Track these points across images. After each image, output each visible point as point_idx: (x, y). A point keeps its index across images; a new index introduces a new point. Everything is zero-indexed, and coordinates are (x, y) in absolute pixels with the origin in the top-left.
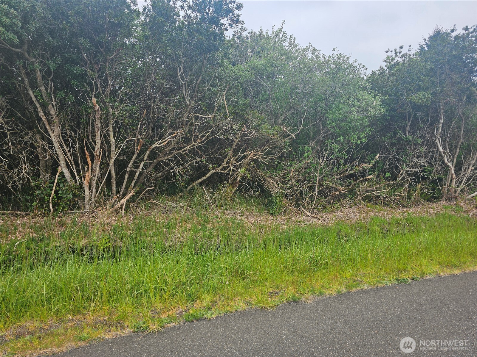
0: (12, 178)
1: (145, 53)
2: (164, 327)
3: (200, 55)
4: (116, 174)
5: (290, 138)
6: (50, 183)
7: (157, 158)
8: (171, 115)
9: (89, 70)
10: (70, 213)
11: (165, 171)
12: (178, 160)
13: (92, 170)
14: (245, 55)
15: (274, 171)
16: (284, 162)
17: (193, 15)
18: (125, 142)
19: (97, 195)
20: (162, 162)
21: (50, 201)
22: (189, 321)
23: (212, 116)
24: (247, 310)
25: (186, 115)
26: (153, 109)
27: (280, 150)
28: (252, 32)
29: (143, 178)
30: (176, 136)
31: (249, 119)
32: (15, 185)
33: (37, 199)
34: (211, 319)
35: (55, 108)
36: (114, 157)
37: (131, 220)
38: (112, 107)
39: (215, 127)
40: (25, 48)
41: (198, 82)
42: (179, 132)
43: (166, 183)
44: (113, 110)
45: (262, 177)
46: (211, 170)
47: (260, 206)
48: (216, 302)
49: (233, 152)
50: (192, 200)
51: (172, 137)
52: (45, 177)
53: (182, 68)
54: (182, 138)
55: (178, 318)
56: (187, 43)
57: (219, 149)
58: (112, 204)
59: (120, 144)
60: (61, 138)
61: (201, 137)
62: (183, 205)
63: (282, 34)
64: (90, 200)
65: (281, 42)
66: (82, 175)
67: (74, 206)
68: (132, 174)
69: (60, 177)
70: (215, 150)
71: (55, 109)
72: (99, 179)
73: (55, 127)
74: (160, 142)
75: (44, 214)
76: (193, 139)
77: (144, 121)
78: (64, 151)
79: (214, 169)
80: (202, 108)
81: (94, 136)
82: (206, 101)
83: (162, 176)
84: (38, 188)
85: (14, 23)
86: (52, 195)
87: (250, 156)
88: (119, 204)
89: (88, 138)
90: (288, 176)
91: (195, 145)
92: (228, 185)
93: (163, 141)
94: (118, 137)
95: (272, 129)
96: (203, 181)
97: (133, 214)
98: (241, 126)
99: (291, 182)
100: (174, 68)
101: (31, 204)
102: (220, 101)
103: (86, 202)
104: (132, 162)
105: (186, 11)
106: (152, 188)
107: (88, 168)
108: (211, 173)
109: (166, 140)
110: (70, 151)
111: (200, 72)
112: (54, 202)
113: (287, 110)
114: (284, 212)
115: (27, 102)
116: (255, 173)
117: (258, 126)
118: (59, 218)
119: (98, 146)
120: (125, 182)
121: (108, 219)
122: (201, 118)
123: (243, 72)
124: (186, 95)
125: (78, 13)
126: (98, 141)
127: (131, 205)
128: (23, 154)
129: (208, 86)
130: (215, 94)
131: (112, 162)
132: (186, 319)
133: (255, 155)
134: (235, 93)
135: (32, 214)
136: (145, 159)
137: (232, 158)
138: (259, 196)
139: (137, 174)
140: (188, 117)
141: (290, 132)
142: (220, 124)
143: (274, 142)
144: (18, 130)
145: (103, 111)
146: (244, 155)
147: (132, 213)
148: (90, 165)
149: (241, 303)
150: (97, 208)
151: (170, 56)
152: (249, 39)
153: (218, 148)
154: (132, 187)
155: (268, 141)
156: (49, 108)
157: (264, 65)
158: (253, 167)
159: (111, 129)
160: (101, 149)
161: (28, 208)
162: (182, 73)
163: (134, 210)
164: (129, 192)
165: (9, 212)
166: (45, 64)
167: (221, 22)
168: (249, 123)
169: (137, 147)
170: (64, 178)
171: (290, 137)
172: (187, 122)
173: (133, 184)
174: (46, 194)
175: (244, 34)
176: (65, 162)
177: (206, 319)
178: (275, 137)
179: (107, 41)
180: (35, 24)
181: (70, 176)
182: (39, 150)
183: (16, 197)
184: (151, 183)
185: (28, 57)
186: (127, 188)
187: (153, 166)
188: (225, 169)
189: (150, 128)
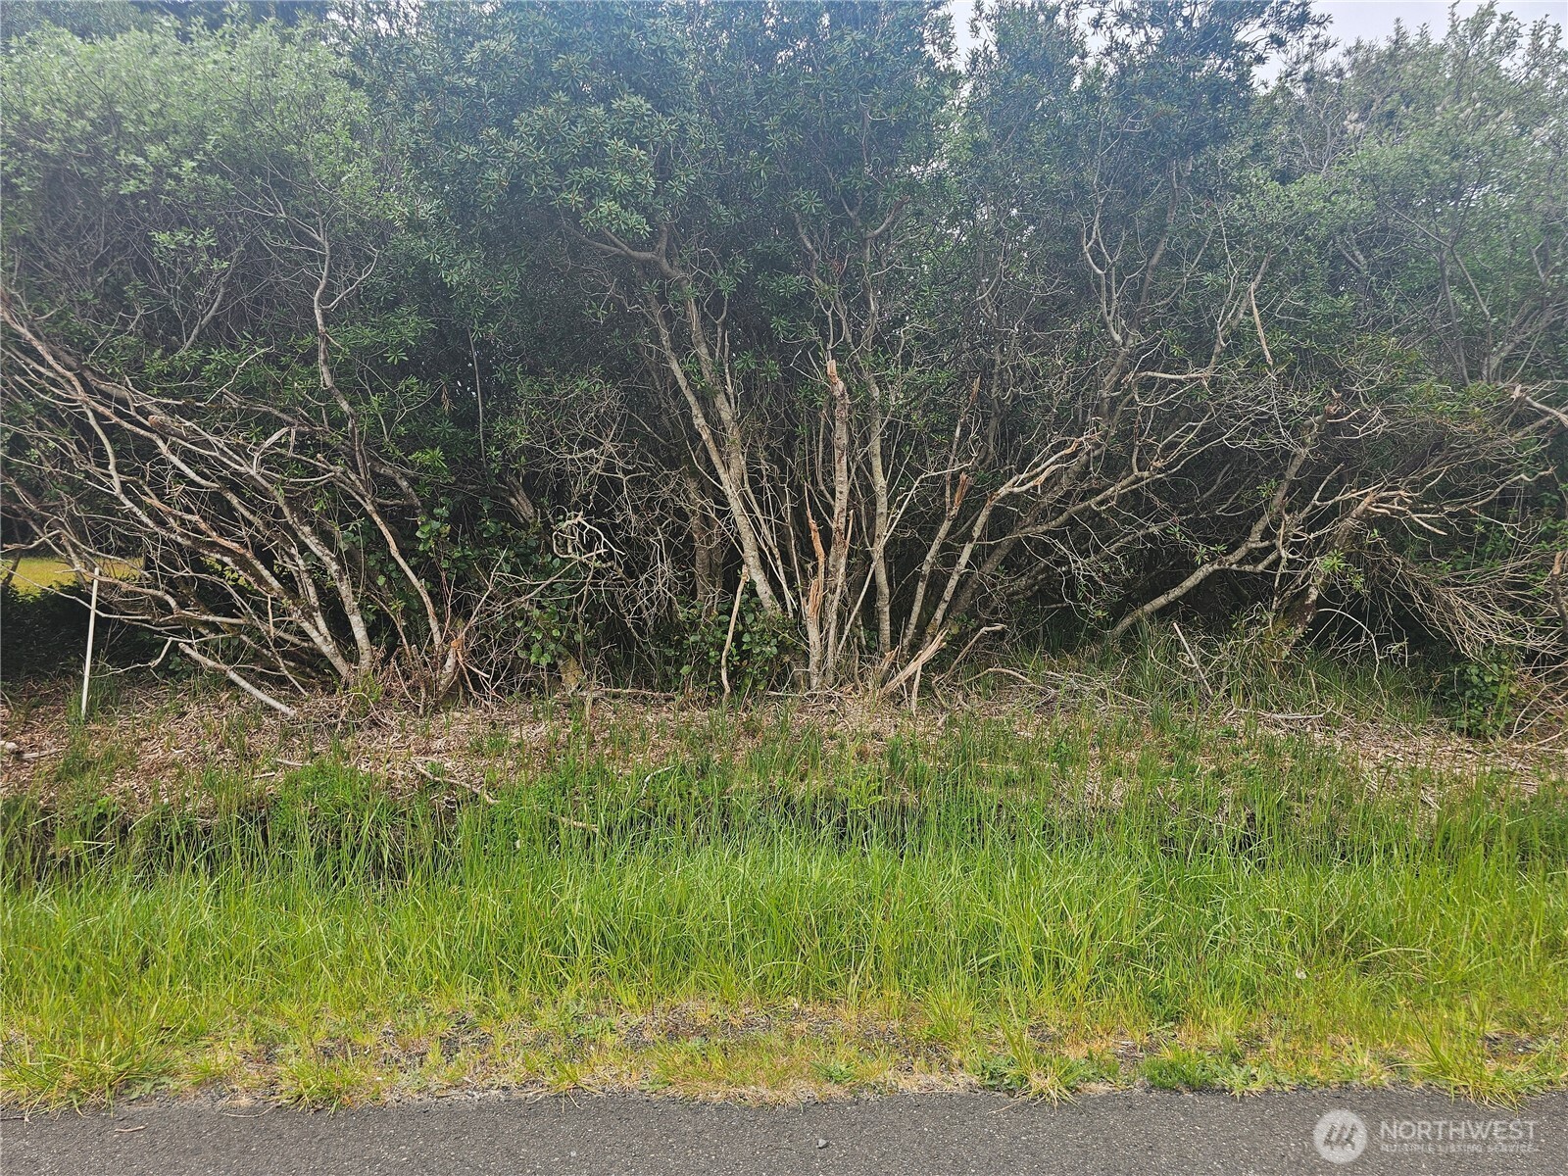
0: (634, 601)
1: (975, 200)
2: (1077, 1089)
3: (1161, 167)
4: (890, 584)
5: (1543, 429)
6: (721, 613)
7: (1012, 531)
8: (1057, 388)
9: (818, 281)
10: (769, 698)
11: (1038, 573)
12: (1082, 533)
13: (827, 573)
14: (1333, 135)
15: (1471, 558)
16: (1515, 521)
17: (1135, 41)
18: (916, 484)
19: (840, 648)
20: (1028, 539)
21: (723, 662)
22: (1165, 1088)
23: (1207, 373)
24: (1391, 1088)
25: (1109, 381)
26: (1000, 373)
27: (1497, 476)
28: (1358, 47)
29: (969, 594)
30: (1074, 455)
31: (1352, 368)
32: (640, 619)
33: (691, 656)
34: (1246, 1094)
35: (733, 401)
36: (884, 532)
37: (940, 729)
38: (879, 381)
39: (1217, 410)
40: (662, 245)
41: (1154, 261)
42: (1086, 440)
43: (1044, 609)
44: (881, 390)
45: (1416, 584)
46: (1202, 564)
47: (1408, 699)
48: (1259, 1038)
49: (1288, 494)
50: (1136, 669)
51: (1061, 457)
52: (709, 595)
53: (1097, 223)
54: (1097, 458)
55: (1121, 1070)
56: (1114, 137)
57: (1228, 488)
58: (880, 676)
59: (904, 491)
60: (747, 486)
61: (1162, 450)
62: (1103, 685)
63: (1496, 23)
64: (823, 661)
65: (1492, 53)
66: (800, 590)
67: (781, 682)
68: (936, 584)
69: (746, 596)
70: (1215, 492)
71: (733, 405)
72: (844, 601)
73: (733, 456)
74: (1022, 476)
75: (709, 698)
76: (1134, 460)
77: (972, 414)
78: (755, 523)
79: (1213, 560)
80: (1167, 351)
81: (830, 473)
82: (1184, 321)
83: (1029, 587)
84: (694, 625)
85: (640, 184)
86: (727, 647)
87: (1361, 507)
88: (902, 676)
89: (814, 483)
90: (1535, 581)
91: (1142, 479)
92: (1270, 616)
93: (1032, 474)
94: (895, 473)
95: (1460, 395)
96: (1170, 603)
97: (943, 709)
98: (1320, 399)
99: (1555, 601)
100: (1068, 230)
101: (678, 670)
102: (1234, 316)
103: (813, 668)
104: (935, 546)
105: (1111, 32)
106: (999, 627)
107: (815, 568)
108: (1199, 575)
109: (1044, 470)
110: (770, 521)
111: (1163, 227)
112: (733, 665)
113: (1527, 317)
114: (1521, 725)
115: (665, 393)
116: (1383, 569)
117: (1395, 390)
118: (745, 710)
119: (840, 504)
120: (917, 608)
121: (873, 719)
122: (1166, 383)
123: (1327, 200)
124: (1109, 313)
125: (789, 120)
126: (842, 488)
127: (937, 679)
128: (657, 535)
129: (1189, 270)
130: (1219, 294)
131: (878, 550)
132: (1151, 1078)
133: (1383, 500)
134: (1295, 281)
135: (679, 698)
136: (976, 535)
137: (1287, 518)
138: (1403, 660)
139: (952, 583)
140: (1117, 385)
141: (1540, 403)
142: (1234, 398)
143: (1470, 446)
144: (647, 469)
145: (856, 397)
146: (1335, 506)
147: (940, 704)
148: (821, 560)
149: (1364, 1059)
150: (841, 685)
151: (1058, 192)
152: (1348, 75)
153: (1227, 484)
154: (939, 622)
155: (1438, 446)
156: (718, 404)
157: (1418, 157)
158: (1376, 547)
159: (877, 449)
160: (848, 510)
161: (670, 682)
162: (1097, 242)
163: (945, 696)
164: (929, 638)
165: (628, 691)
166: (707, 282)
167: (1240, 37)
168: (1353, 384)
169: (952, 495)
170: (754, 599)
171: (1543, 421)
172: (1114, 402)
173: (939, 615)
174: (712, 644)
175: (1326, 60)
176: (756, 553)
177: (1225, 1091)
178: (1473, 426)
179: (867, 186)
180: (687, 176)
181: (770, 592)
182: (694, 521)
183: (642, 652)
184: (995, 612)
185: (669, 270)
186: (921, 629)
187: (999, 554)
188: (1256, 561)
189: (992, 435)
